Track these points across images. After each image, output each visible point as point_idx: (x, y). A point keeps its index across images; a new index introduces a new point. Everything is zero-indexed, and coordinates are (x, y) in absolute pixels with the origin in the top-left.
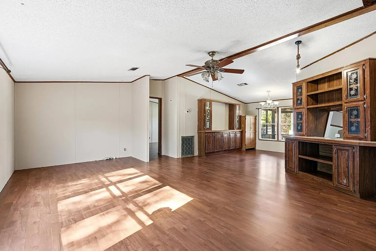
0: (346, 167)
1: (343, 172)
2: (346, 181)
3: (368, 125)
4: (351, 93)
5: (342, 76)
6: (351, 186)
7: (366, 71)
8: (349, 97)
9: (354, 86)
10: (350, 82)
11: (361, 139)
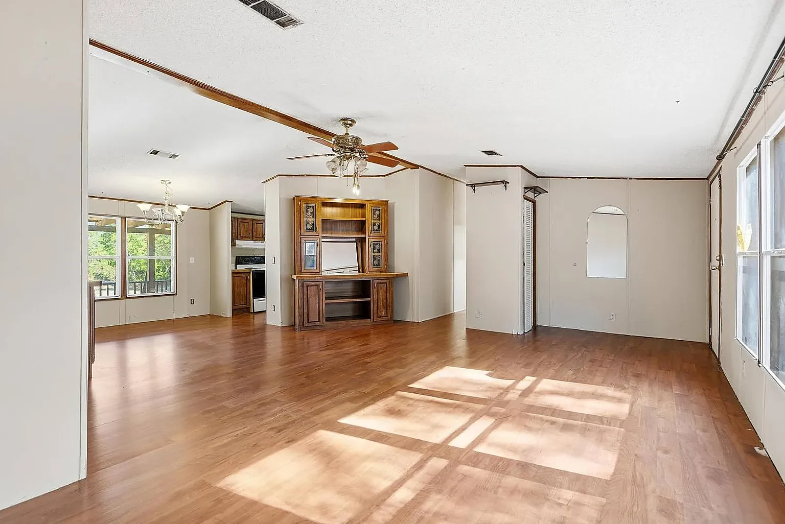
1: (382, 304)
2: (385, 312)
3: (387, 259)
4: (374, 228)
5: (367, 208)
6: (389, 315)
7: (386, 211)
8: (373, 232)
9: (377, 222)
10: (374, 217)
11: (381, 272)
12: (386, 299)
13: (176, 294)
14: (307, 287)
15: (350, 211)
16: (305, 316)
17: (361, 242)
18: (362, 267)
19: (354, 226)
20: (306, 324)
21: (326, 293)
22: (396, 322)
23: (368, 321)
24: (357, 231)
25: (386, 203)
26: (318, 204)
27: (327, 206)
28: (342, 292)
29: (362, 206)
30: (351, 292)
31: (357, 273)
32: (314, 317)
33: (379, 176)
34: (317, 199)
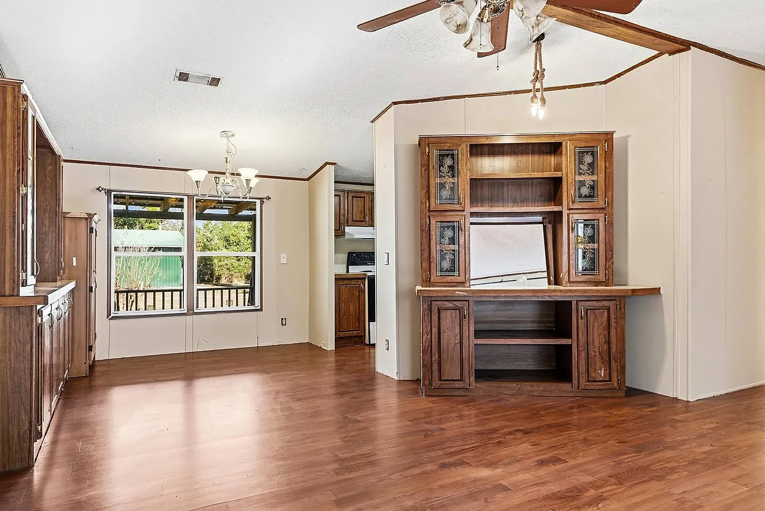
0: (605, 343)
1: (598, 354)
2: (604, 370)
3: (609, 257)
4: (582, 192)
5: (564, 152)
6: (615, 379)
7: (609, 155)
8: (578, 199)
9: (588, 179)
10: (580, 169)
11: (597, 283)
12: (609, 342)
13: (261, 310)
14: (439, 310)
15: (528, 160)
16: (435, 367)
17: (553, 222)
18: (555, 275)
19: (538, 191)
20: (436, 383)
21: (475, 323)
22: (633, 393)
23: (566, 386)
24: (544, 201)
25: (608, 136)
26: (463, 151)
27: (482, 154)
28: (512, 322)
29: (554, 148)
30: (533, 322)
31: (543, 285)
32: (452, 370)
33: (592, 84)
34: (459, 139)
